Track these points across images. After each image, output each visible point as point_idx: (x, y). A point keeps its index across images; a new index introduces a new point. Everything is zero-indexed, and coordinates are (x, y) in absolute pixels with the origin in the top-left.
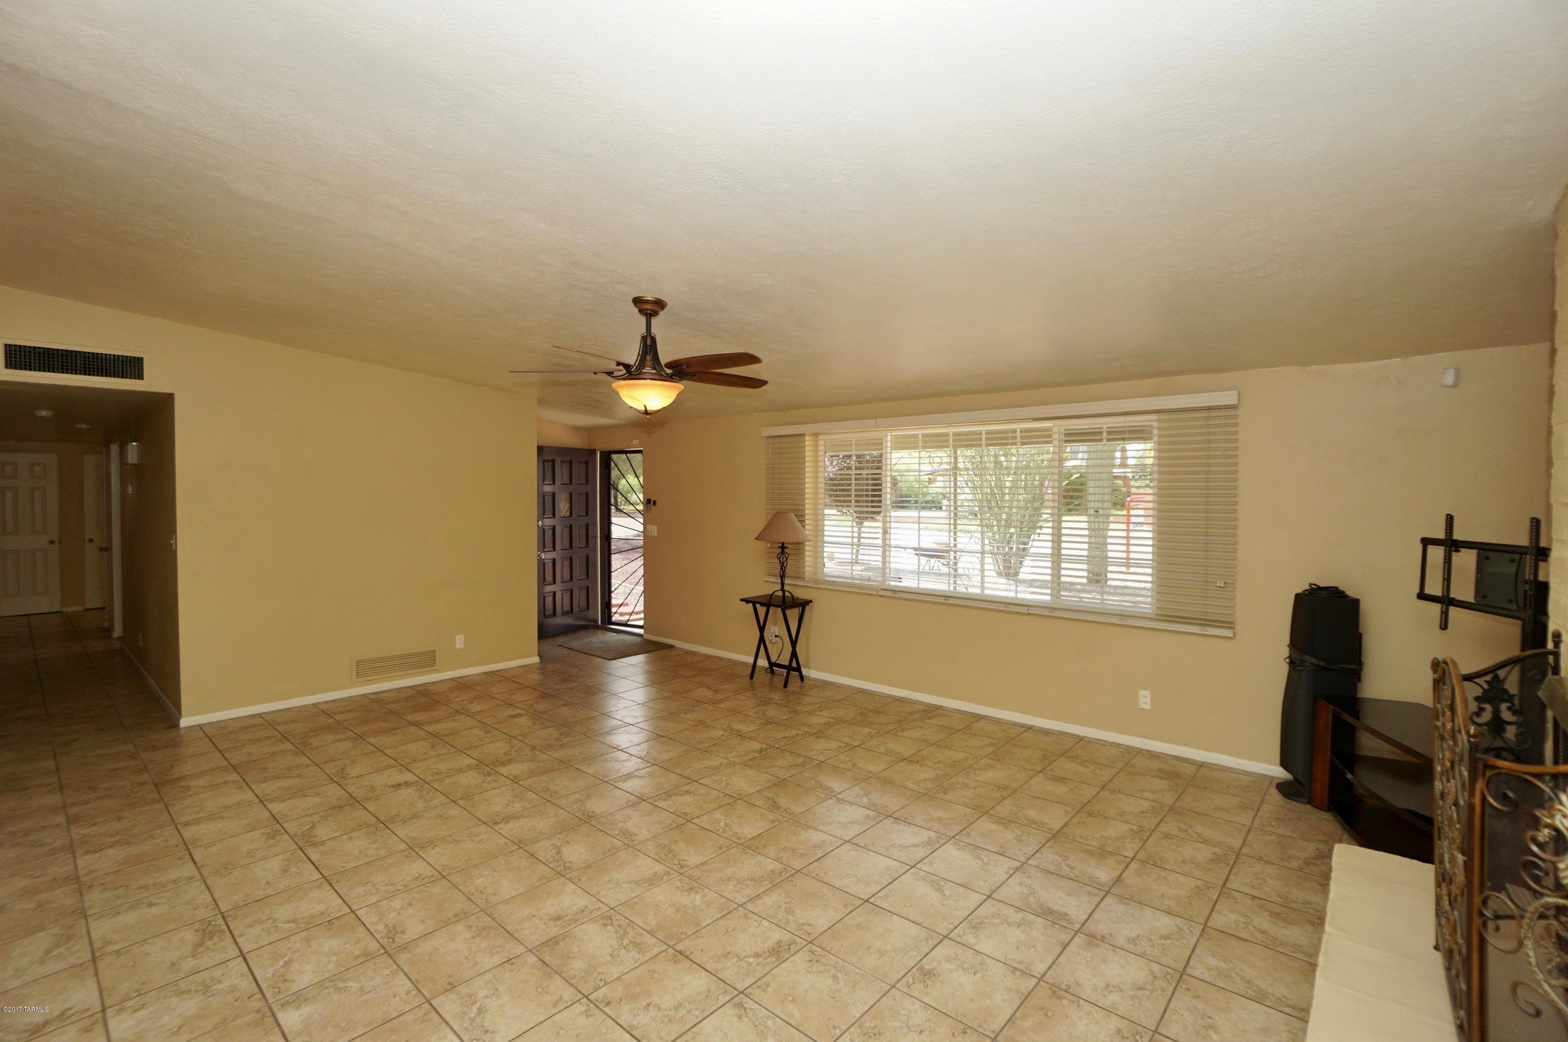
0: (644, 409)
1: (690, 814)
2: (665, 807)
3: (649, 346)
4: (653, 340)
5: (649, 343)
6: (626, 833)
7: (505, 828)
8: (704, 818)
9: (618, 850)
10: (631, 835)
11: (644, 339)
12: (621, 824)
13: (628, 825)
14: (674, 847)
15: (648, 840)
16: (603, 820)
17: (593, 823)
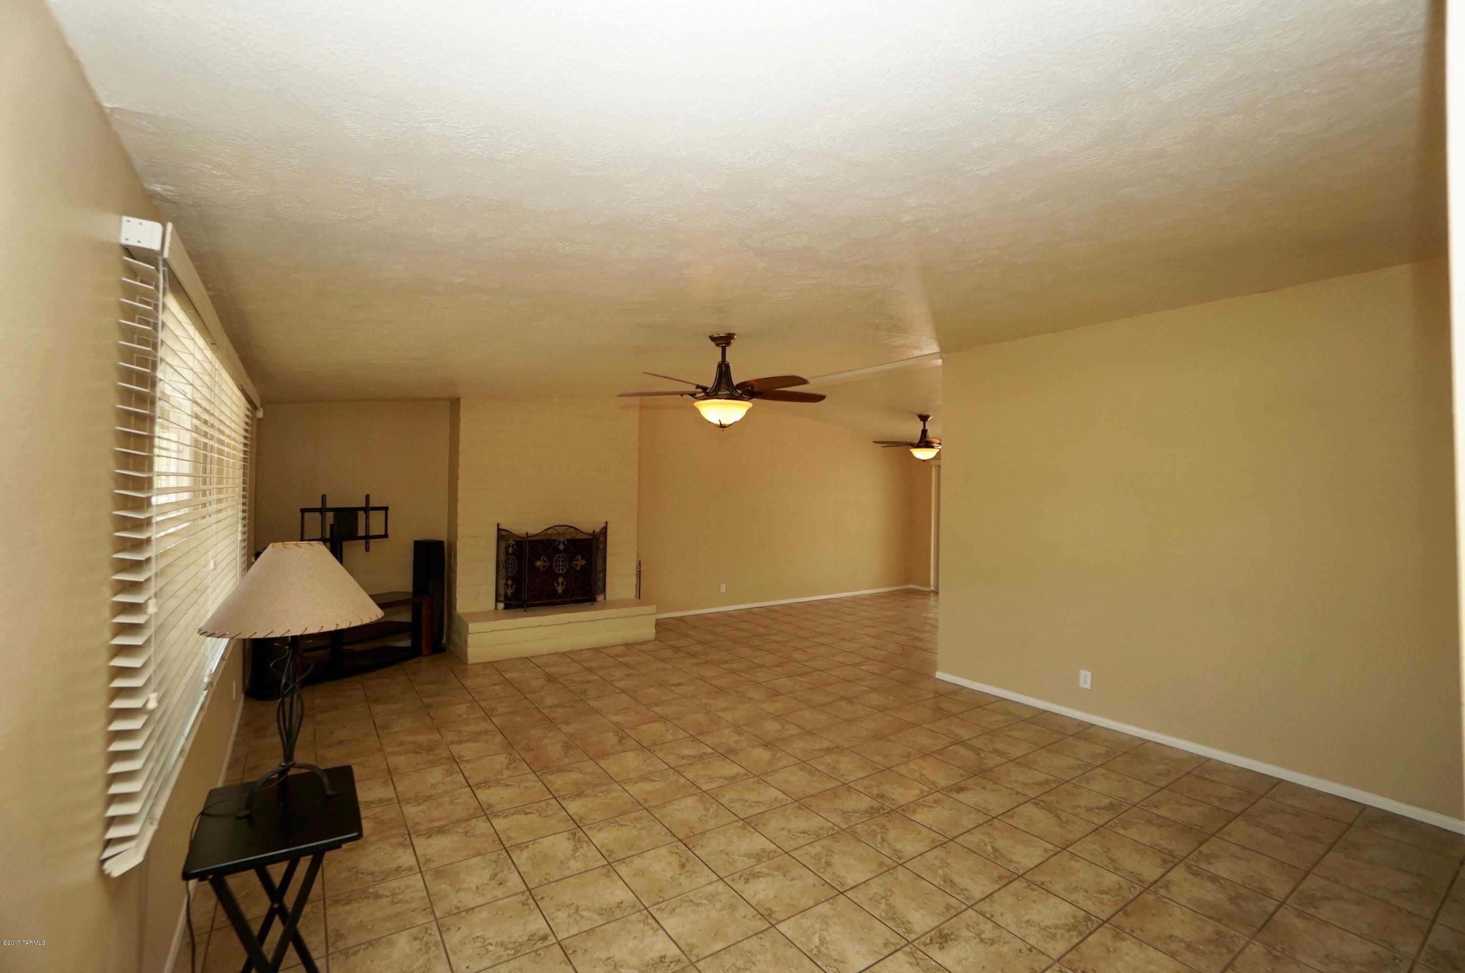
0: (719, 423)
1: (690, 741)
2: (707, 747)
3: (724, 370)
4: (728, 366)
5: (724, 369)
6: (739, 733)
7: (826, 744)
8: (681, 737)
9: (745, 725)
10: (736, 731)
11: (720, 366)
12: (743, 739)
13: (737, 738)
14: (709, 722)
15: (724, 728)
16: (756, 743)
17: (762, 742)
